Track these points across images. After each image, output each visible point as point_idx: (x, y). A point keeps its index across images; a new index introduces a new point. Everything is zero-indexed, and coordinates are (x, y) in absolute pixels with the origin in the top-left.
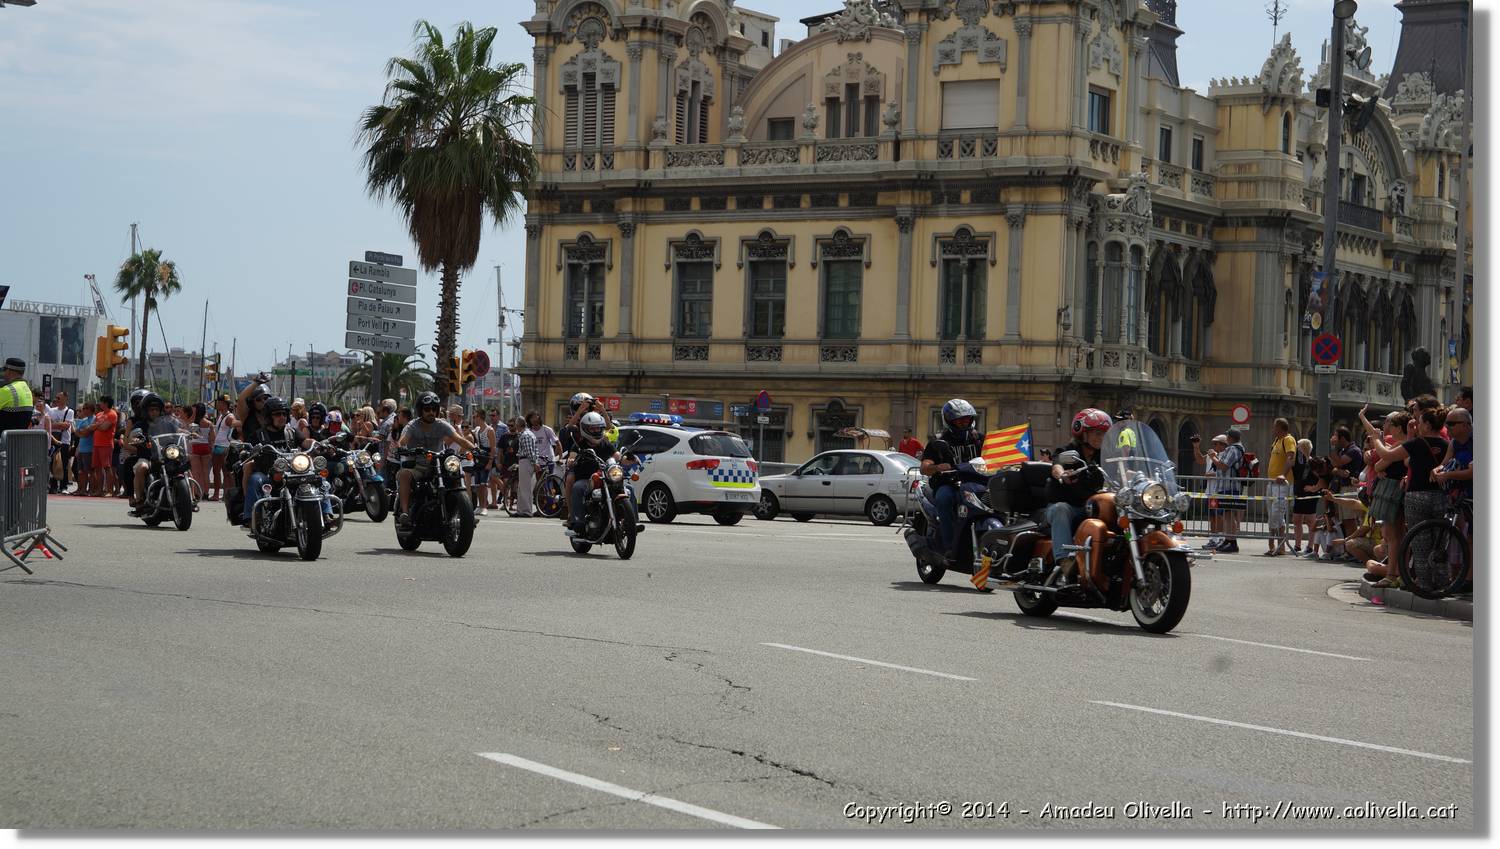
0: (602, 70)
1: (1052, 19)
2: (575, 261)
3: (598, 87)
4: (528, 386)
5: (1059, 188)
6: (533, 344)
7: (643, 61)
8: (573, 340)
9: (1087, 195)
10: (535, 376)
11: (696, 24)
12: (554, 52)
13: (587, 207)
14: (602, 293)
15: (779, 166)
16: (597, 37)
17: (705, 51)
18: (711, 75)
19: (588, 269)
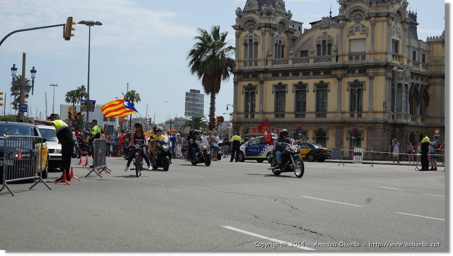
0: (254, 38)
1: (381, 21)
2: (247, 91)
3: (253, 43)
4: (235, 126)
6: (235, 115)
8: (246, 113)
9: (391, 70)
10: (236, 123)
11: (280, 25)
12: (241, 34)
13: (250, 76)
15: (304, 64)
16: (253, 30)
18: (284, 39)
19: (251, 93)
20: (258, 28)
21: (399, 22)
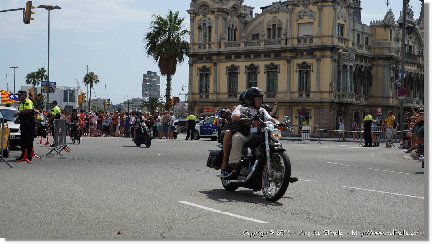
0: (208, 22)
1: (327, 6)
2: (202, 73)
3: (207, 27)
4: (190, 106)
5: (330, 51)
6: (191, 95)
8: (201, 93)
9: (337, 52)
10: (192, 103)
11: (233, 10)
12: (195, 18)
13: (204, 58)
15: (255, 46)
16: (207, 14)
18: (237, 23)
19: (205, 74)
20: (212, 12)
21: (345, 7)
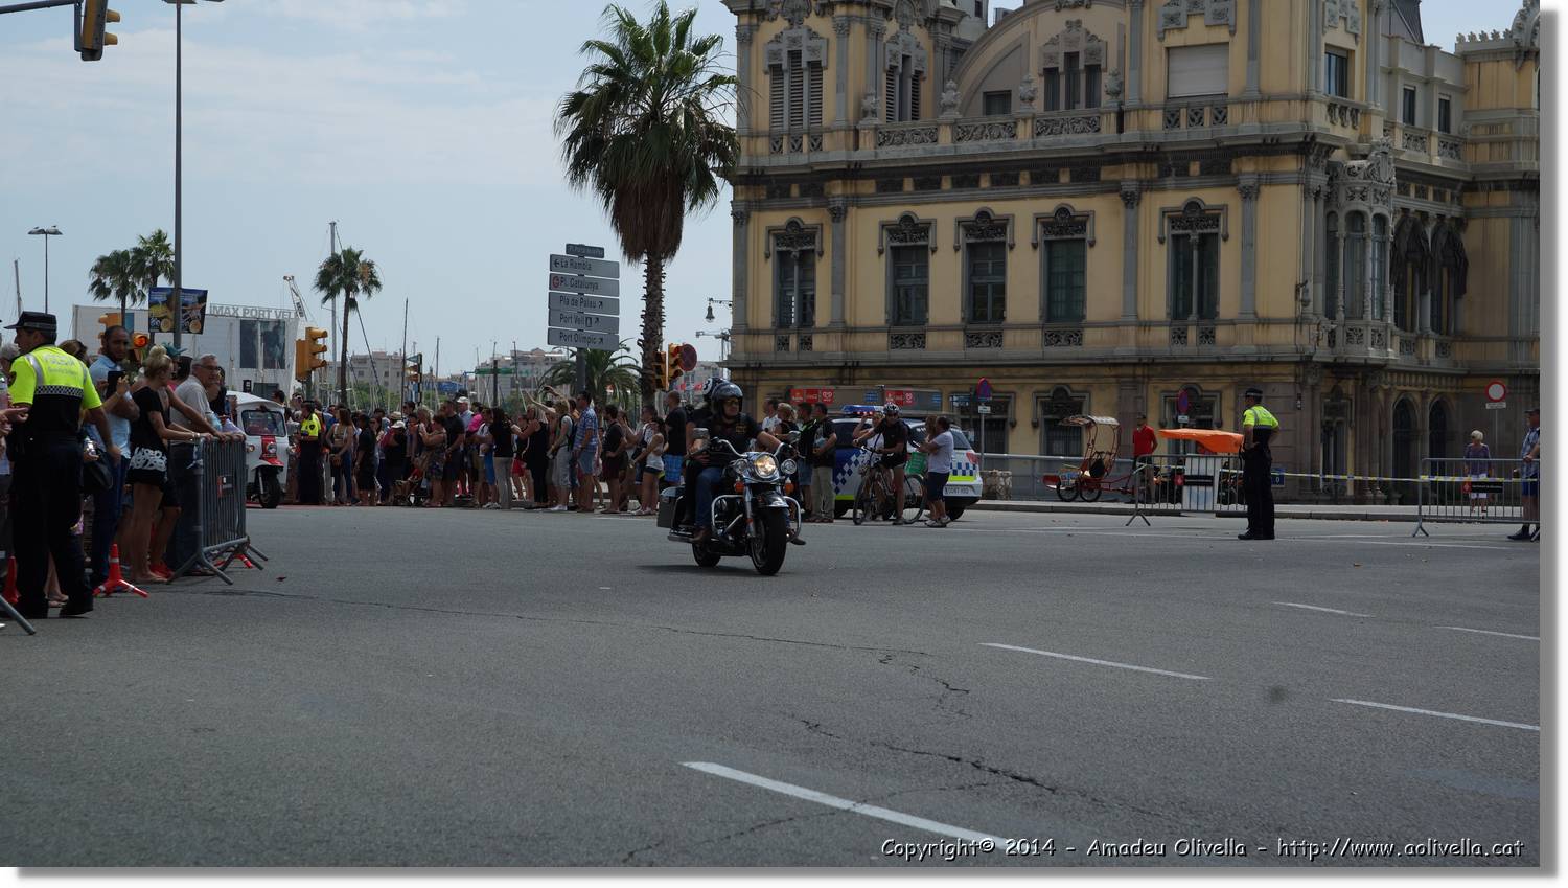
0: (808, 47)
2: (784, 248)
3: (804, 65)
5: (1295, 156)
6: (741, 338)
7: (851, 35)
8: (783, 331)
9: (1325, 161)
10: (747, 369)
12: (757, 30)
13: (795, 191)
14: (813, 281)
15: (996, 141)
16: (802, 13)
17: (915, 24)
19: (798, 256)
20: (823, 6)
